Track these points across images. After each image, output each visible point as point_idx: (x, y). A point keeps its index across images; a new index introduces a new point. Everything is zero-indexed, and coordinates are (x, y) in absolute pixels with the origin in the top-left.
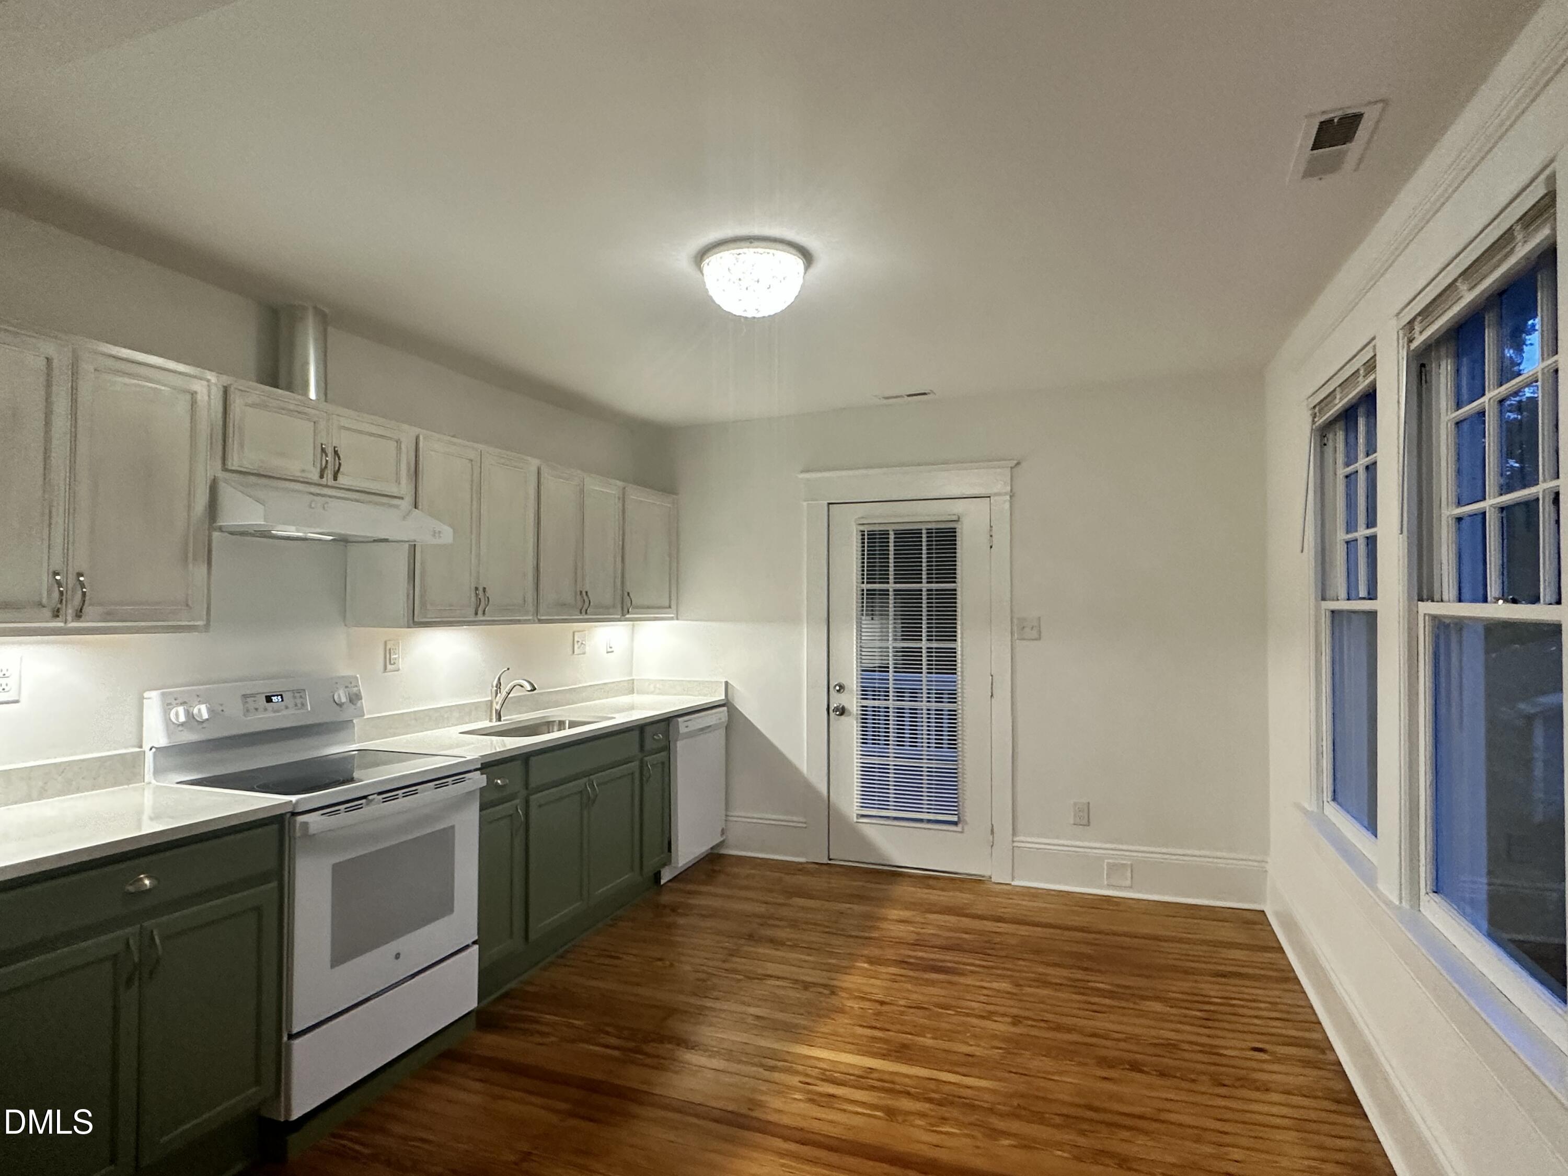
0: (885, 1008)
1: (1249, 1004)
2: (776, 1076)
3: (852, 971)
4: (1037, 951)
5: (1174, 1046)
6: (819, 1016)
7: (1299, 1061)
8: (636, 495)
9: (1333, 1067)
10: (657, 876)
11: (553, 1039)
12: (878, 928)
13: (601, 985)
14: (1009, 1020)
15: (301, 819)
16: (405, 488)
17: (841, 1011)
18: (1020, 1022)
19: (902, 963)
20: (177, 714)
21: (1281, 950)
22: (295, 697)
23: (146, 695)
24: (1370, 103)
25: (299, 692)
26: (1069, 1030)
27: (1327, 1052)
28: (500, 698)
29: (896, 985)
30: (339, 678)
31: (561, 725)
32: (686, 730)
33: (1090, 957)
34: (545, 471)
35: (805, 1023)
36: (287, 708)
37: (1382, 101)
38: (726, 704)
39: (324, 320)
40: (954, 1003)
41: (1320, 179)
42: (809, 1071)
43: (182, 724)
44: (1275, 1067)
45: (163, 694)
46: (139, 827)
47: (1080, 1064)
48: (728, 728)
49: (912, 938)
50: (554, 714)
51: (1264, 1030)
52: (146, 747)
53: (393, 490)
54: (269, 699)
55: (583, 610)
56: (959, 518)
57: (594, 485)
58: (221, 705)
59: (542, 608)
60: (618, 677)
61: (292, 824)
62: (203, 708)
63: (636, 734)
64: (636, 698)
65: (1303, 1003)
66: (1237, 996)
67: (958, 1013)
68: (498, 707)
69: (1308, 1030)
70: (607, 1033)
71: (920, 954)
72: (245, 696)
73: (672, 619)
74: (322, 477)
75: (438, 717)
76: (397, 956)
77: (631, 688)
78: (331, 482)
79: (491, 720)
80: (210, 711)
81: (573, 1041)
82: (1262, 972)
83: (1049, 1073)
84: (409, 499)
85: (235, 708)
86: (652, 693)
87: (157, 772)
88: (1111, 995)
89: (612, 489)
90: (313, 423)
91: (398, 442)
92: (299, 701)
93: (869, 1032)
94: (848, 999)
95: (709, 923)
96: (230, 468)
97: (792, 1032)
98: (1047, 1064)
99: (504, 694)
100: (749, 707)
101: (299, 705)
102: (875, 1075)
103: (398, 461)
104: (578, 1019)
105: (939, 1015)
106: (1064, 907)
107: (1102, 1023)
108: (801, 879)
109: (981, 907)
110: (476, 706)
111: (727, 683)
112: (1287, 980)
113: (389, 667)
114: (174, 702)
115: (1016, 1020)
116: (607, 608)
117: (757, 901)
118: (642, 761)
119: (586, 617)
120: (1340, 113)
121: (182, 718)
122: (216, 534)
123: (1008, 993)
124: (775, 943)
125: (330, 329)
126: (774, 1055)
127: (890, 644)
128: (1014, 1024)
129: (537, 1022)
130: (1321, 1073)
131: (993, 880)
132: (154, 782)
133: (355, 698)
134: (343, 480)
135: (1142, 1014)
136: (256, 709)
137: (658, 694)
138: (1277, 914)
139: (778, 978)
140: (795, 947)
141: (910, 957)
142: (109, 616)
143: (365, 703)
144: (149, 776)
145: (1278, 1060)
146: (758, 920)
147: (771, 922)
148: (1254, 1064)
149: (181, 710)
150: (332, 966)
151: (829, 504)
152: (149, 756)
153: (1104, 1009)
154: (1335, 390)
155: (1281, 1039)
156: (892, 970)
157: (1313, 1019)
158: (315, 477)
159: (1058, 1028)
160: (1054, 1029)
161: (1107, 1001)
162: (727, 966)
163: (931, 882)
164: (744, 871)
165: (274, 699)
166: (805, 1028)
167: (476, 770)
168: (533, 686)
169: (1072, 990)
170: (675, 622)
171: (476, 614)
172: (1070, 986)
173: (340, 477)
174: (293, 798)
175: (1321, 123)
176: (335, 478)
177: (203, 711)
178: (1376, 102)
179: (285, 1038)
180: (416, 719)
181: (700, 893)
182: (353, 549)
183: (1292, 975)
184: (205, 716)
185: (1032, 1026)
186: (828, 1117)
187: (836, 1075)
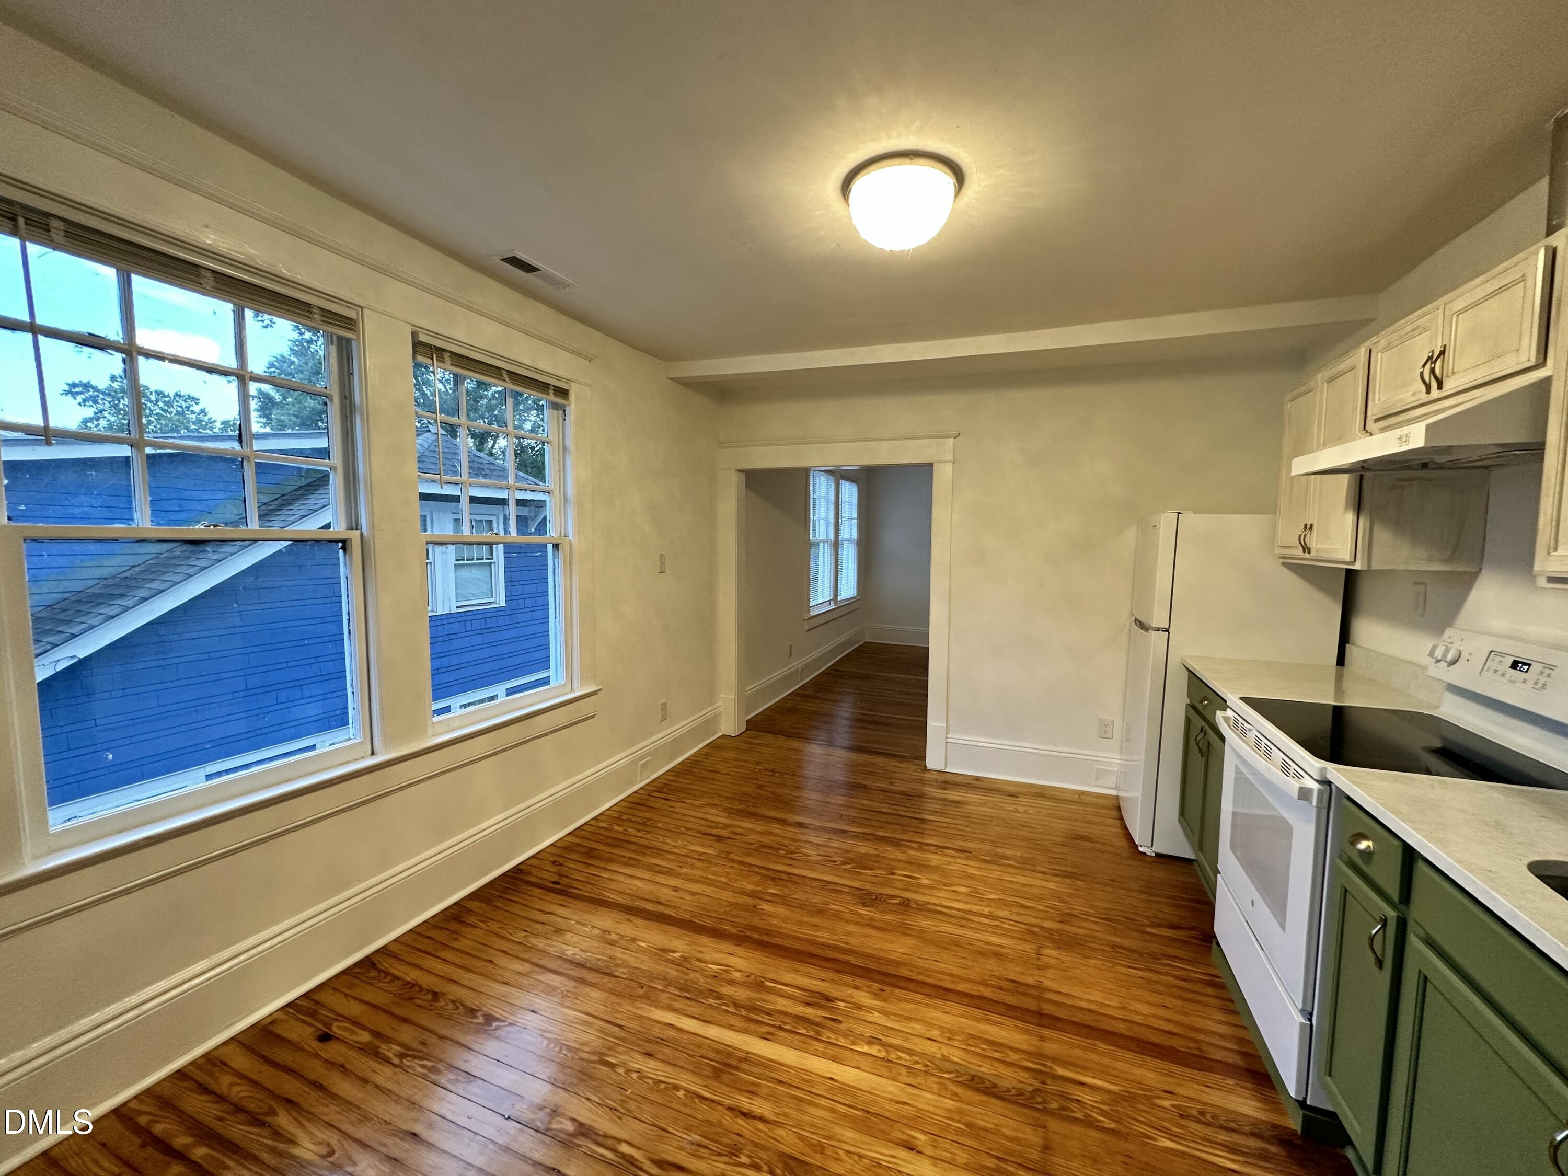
22: (1541, 673)
25: (1547, 670)
54: (1515, 664)
58: (1470, 654)
74: (1429, 392)
78: (1438, 394)
85: (1477, 662)
91: (1524, 280)
103: (1523, 312)
134: (1449, 385)
136: (1496, 671)
158: (1424, 395)
165: (1521, 667)
173: (1445, 381)
176: (1440, 388)
186: (815, 982)
187: (803, 1031)
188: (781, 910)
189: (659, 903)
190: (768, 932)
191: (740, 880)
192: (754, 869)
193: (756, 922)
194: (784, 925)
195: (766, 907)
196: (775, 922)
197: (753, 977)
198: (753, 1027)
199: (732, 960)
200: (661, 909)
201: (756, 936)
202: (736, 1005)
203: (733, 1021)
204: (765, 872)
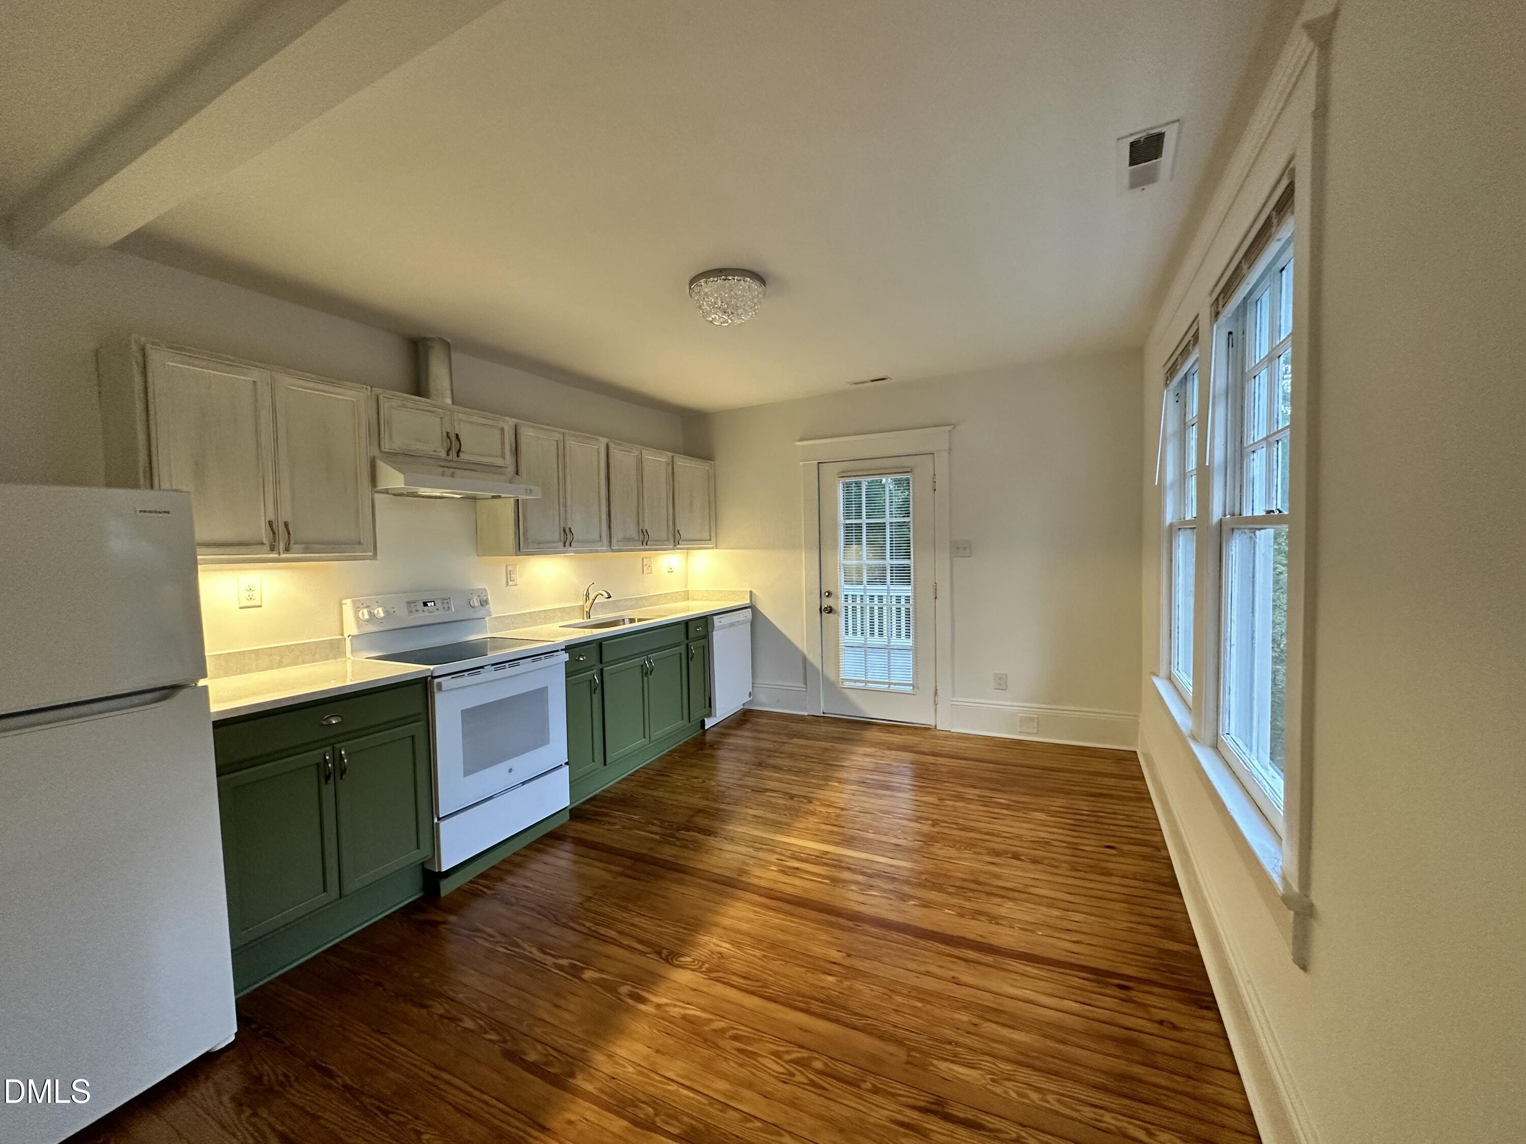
0: (844, 812)
1: (1109, 815)
2: (761, 855)
3: (827, 788)
4: (958, 776)
5: (1047, 843)
6: (797, 816)
7: (1139, 856)
8: (681, 462)
9: (1165, 861)
10: (703, 723)
11: (618, 827)
12: (851, 760)
13: (655, 793)
14: (930, 822)
15: (436, 681)
16: (509, 459)
17: (813, 813)
18: (938, 824)
19: (862, 783)
20: (363, 614)
21: (1142, 778)
22: (443, 603)
23: (344, 601)
24: (1167, 124)
25: (445, 600)
26: (973, 830)
27: (1162, 850)
28: (589, 603)
29: (853, 797)
30: (473, 590)
31: (632, 621)
32: (719, 624)
33: (997, 782)
34: (611, 445)
35: (786, 820)
36: (437, 609)
37: (1178, 121)
38: (752, 607)
39: (447, 346)
40: (892, 809)
41: (1143, 189)
42: (784, 852)
43: (367, 621)
44: (1122, 860)
45: (353, 601)
46: (345, 682)
47: (976, 853)
48: (753, 624)
49: (871, 766)
50: (628, 614)
51: (1119, 834)
52: (346, 635)
53: (499, 461)
54: (425, 604)
55: (645, 542)
56: (912, 470)
57: (650, 456)
58: (393, 608)
59: (614, 541)
60: (676, 588)
61: (432, 683)
62: (380, 609)
63: (683, 626)
64: (691, 603)
65: (1150, 815)
66: (1102, 810)
67: (895, 817)
68: (588, 610)
69: (1153, 835)
70: (654, 824)
71: (875, 777)
72: (409, 603)
73: (712, 548)
74: (448, 455)
75: (546, 616)
76: (510, 770)
77: (686, 596)
78: (455, 458)
79: (583, 619)
80: (386, 612)
81: (630, 829)
82: (1125, 794)
83: (951, 858)
84: (511, 470)
85: (402, 611)
86: (701, 600)
87: (353, 651)
88: (1008, 807)
89: (663, 458)
90: (438, 420)
91: (502, 429)
92: (446, 606)
93: (830, 828)
94: (820, 806)
95: (733, 755)
96: (383, 450)
97: (778, 826)
98: (952, 852)
99: (591, 600)
100: (766, 609)
101: (446, 608)
102: (828, 856)
103: (503, 443)
104: (636, 815)
105: (881, 818)
106: (985, 747)
107: (997, 827)
108: (800, 726)
109: (926, 746)
110: (573, 608)
111: (751, 592)
112: (1143, 799)
113: (510, 583)
114: (361, 606)
115: (935, 823)
116: (663, 541)
117: (769, 740)
118: (687, 645)
119: (647, 547)
120: (1144, 134)
121: (367, 617)
122: (377, 496)
123: (932, 804)
124: (775, 768)
125: (453, 354)
126: (762, 841)
127: (865, 561)
128: (933, 826)
129: (610, 816)
130: (1156, 865)
131: (938, 728)
132: (352, 658)
133: (484, 603)
134: (463, 456)
135: (1029, 821)
136: (417, 611)
137: (705, 600)
138: (1144, 754)
139: (774, 791)
140: (789, 771)
141: (868, 779)
142: (307, 550)
143: (492, 605)
144: (349, 654)
145: (1123, 854)
146: (766, 753)
147: (776, 754)
148: (1105, 857)
149: (365, 611)
150: (465, 775)
151: (819, 463)
152: (348, 640)
153: (1001, 817)
154: (1177, 359)
155: (1127, 840)
156: (853, 787)
157: (1156, 826)
158: (443, 454)
159: (965, 829)
160: (961, 830)
161: (1005, 812)
162: (741, 782)
163: (893, 729)
164: (763, 721)
165: (429, 604)
166: (786, 824)
167: (562, 650)
168: (608, 594)
169: (981, 803)
170: (715, 550)
171: (565, 546)
172: (977, 800)
173: (461, 454)
174: (432, 667)
175: (1131, 143)
176: (458, 456)
177: (380, 612)
178: (1174, 122)
179: (436, 820)
180: (530, 618)
181: (735, 735)
182: (480, 503)
183: (1146, 796)
184: (382, 615)
185: (946, 827)
186: (791, 882)
187: (802, 855)
188: (818, 950)
189: (965, 960)
190: (831, 924)
191: (875, 997)
192: (860, 1023)
193: (845, 936)
194: (814, 932)
195: (835, 955)
196: (824, 937)
197: (841, 886)
198: (836, 858)
199: (861, 898)
200: (955, 952)
201: (842, 921)
202: (849, 869)
203: (850, 861)
204: (842, 1015)
